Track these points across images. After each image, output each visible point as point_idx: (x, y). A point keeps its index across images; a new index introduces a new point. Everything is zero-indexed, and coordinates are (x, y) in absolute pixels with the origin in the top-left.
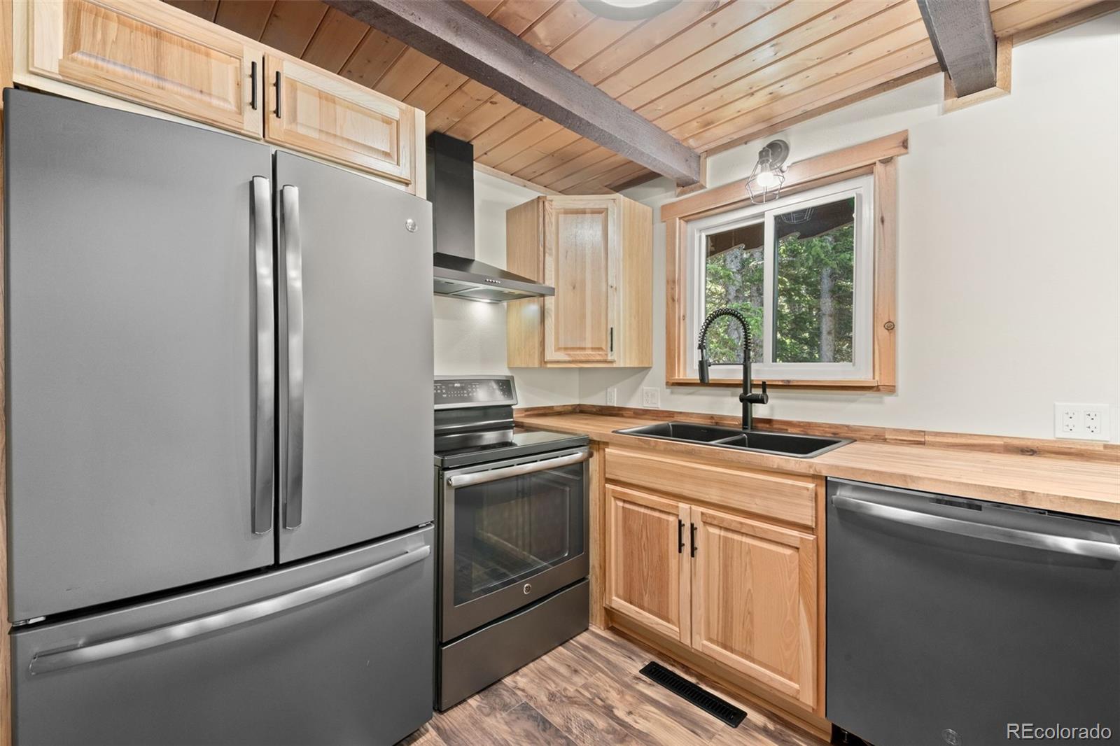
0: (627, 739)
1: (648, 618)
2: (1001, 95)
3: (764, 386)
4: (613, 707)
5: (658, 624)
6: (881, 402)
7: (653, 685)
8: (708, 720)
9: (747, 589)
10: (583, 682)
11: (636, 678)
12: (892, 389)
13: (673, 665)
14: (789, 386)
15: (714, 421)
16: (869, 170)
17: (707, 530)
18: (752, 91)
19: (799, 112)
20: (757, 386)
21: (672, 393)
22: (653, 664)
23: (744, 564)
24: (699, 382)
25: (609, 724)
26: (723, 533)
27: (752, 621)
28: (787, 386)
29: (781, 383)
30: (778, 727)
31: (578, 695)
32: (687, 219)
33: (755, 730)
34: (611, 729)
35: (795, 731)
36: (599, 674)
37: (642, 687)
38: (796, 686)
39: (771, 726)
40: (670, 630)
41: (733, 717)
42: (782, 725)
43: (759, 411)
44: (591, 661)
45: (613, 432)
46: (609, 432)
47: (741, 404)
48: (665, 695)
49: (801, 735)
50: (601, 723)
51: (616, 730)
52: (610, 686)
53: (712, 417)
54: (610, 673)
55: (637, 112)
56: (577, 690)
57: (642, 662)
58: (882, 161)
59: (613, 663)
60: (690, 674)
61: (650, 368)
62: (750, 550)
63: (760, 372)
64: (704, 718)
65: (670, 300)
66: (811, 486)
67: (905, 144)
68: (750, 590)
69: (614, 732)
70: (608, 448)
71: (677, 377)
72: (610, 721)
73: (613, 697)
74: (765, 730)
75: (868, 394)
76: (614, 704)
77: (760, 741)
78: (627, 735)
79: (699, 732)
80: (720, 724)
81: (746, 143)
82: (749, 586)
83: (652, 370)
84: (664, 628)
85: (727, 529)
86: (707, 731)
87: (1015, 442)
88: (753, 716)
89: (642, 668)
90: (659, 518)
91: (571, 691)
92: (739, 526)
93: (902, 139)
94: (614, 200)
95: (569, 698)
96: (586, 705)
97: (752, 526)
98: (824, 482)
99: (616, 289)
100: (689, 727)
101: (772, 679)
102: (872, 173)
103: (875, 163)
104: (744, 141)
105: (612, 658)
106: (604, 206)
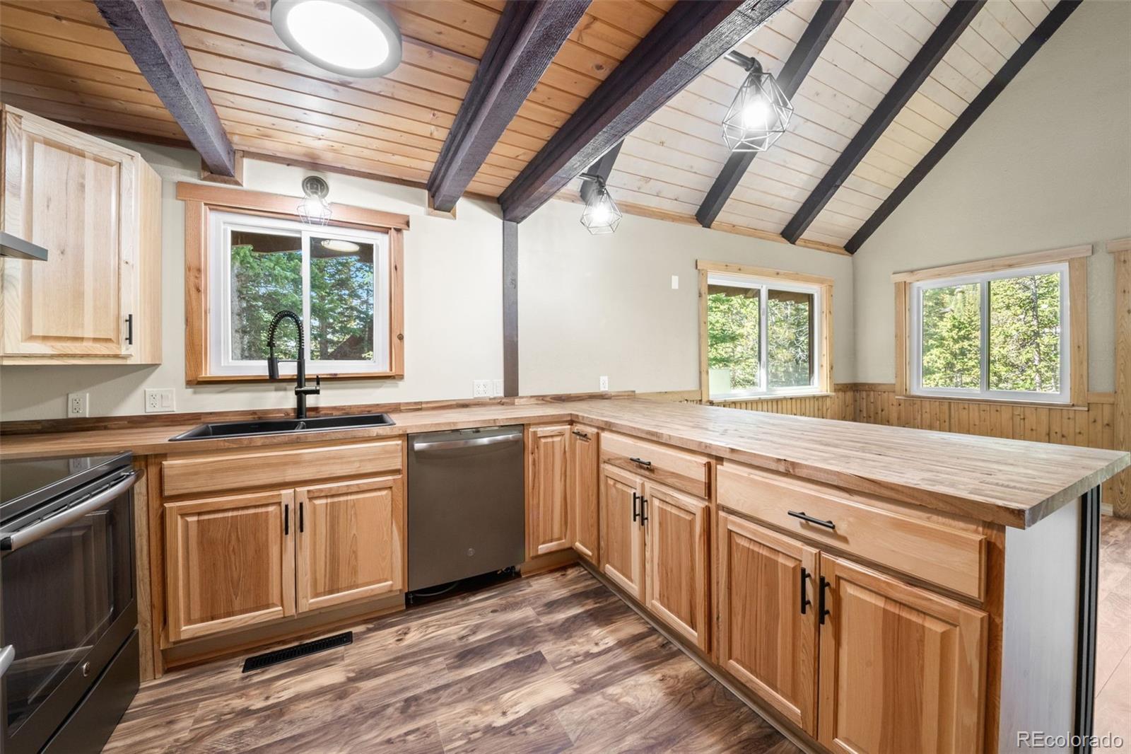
0: (284, 710)
1: (241, 620)
2: (450, 218)
3: (318, 380)
4: (247, 708)
5: (254, 618)
6: (397, 387)
7: (266, 670)
8: (331, 654)
9: (352, 535)
10: (192, 721)
11: (243, 679)
12: (401, 377)
13: (268, 648)
14: (336, 378)
15: (256, 416)
16: (386, 231)
17: (314, 504)
18: (321, 137)
19: (339, 165)
20: (310, 380)
21: (195, 393)
22: (248, 661)
23: (349, 517)
24: (268, 378)
25: (256, 718)
26: (329, 500)
27: (356, 558)
28: (334, 379)
29: (329, 376)
30: (375, 623)
31: (197, 732)
32: (214, 207)
33: (364, 634)
34: (263, 718)
35: (385, 618)
36: (201, 704)
37: (256, 679)
38: (390, 583)
39: (370, 626)
40: (269, 615)
41: (347, 639)
42: (375, 621)
43: (310, 401)
44: (180, 704)
45: (170, 440)
46: (166, 441)
47: (296, 396)
48: (285, 667)
49: (388, 617)
50: (250, 724)
51: (269, 715)
52: (226, 701)
53: (254, 413)
54: (214, 695)
55: (207, 90)
56: (191, 730)
57: (238, 666)
58: (395, 229)
59: (207, 688)
60: (290, 642)
61: (160, 364)
62: (354, 504)
63: (314, 367)
64: (326, 655)
65: (193, 291)
66: (400, 442)
67: (408, 224)
68: (354, 535)
69: (268, 717)
70: (166, 460)
71: (203, 375)
72: (256, 715)
73: (239, 703)
74: (369, 630)
75: (388, 382)
76: (246, 706)
77: (372, 636)
78: (281, 710)
79: (333, 663)
80: (341, 649)
81: (288, 165)
82: (354, 531)
83: (161, 367)
84: (264, 617)
85: (333, 496)
86: (337, 659)
87: (461, 402)
88: (355, 630)
89: (242, 669)
90: (255, 514)
91: (185, 735)
92: (346, 489)
93: (406, 220)
94: (133, 156)
95: (191, 740)
96: (217, 729)
97: (357, 485)
98: (406, 438)
99: (133, 266)
100: (323, 666)
101: (372, 590)
102: (387, 233)
103: (390, 229)
104: (288, 162)
105: (200, 685)
106: (117, 159)
